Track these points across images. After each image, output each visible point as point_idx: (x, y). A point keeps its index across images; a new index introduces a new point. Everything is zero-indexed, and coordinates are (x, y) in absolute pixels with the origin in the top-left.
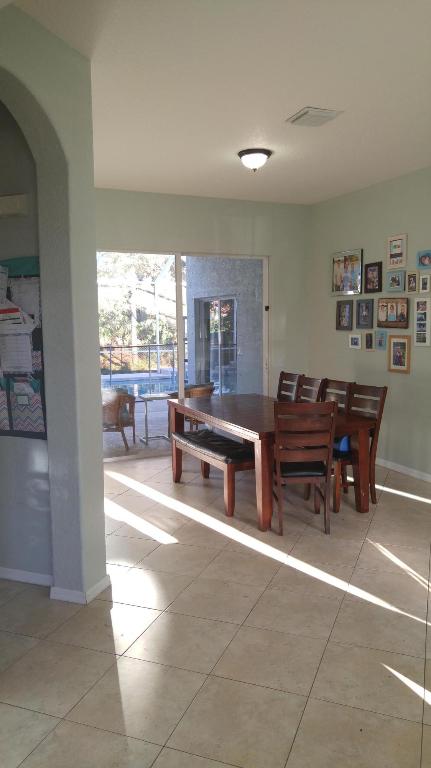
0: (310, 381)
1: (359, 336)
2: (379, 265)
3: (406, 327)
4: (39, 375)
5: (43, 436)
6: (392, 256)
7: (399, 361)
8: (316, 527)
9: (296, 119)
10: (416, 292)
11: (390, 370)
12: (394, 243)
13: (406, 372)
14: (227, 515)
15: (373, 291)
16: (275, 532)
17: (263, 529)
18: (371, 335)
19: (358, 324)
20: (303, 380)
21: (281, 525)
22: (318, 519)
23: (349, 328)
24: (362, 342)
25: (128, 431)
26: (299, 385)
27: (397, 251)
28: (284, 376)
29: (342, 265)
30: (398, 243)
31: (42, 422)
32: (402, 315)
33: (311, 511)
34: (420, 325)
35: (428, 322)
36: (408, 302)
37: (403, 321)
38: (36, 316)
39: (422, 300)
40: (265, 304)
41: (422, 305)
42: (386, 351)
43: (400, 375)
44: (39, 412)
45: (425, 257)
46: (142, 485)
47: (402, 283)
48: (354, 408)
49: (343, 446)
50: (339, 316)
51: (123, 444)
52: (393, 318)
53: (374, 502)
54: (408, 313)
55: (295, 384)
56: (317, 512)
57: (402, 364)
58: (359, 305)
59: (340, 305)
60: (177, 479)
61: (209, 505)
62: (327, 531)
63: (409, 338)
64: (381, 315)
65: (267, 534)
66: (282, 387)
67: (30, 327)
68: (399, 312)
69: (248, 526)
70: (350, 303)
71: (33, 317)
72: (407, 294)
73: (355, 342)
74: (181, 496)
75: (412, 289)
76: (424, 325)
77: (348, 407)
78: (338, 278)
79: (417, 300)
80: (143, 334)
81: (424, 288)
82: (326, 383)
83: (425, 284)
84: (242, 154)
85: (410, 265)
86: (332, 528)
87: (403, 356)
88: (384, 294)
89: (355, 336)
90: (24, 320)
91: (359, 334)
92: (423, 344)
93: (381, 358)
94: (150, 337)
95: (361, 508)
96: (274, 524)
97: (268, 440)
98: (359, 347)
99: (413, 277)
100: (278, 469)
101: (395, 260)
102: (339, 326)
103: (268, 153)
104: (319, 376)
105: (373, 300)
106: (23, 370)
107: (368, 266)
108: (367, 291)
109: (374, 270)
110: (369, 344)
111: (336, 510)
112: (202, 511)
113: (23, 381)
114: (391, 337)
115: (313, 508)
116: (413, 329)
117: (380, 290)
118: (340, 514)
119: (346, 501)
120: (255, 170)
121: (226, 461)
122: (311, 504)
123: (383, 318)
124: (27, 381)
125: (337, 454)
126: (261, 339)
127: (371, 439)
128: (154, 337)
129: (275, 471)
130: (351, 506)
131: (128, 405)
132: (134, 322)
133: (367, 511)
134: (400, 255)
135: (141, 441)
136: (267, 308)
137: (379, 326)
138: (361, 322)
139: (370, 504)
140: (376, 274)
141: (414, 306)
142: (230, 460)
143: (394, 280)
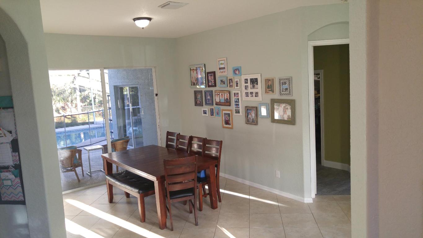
0: (183, 137)
1: (207, 110)
2: (214, 73)
3: (230, 105)
4: (18, 167)
5: (23, 203)
6: (220, 69)
7: (227, 122)
8: (190, 222)
9: (163, 6)
10: (233, 88)
11: (224, 127)
12: (221, 62)
13: (232, 128)
14: (141, 222)
15: (212, 86)
16: (169, 229)
17: (162, 228)
18: (213, 109)
19: (206, 103)
20: (179, 136)
21: (172, 224)
22: (192, 216)
23: (201, 105)
24: (208, 113)
25: (79, 169)
26: (178, 140)
27: (222, 66)
28: (169, 134)
29: (195, 72)
30: (223, 62)
31: (22, 195)
32: (227, 99)
33: (188, 212)
34: (236, 105)
35: (240, 103)
36: (230, 93)
37: (228, 103)
38: (13, 131)
39: (236, 92)
40: (155, 92)
41: (236, 94)
42: (221, 117)
43: (229, 130)
44: (20, 189)
45: (236, 70)
46: (90, 207)
47: (226, 83)
48: (206, 152)
49: (202, 175)
50: (196, 98)
51: (76, 178)
52: (223, 101)
53: (220, 201)
54: (230, 99)
55: (175, 138)
56: (191, 212)
57: (229, 124)
58: (205, 93)
59: (196, 93)
60: (111, 200)
61: (131, 216)
62: (196, 224)
63: (231, 110)
64: (217, 99)
65: (165, 231)
66: (168, 140)
67: (10, 138)
68: (226, 98)
69: (154, 227)
70: (201, 92)
71: (11, 132)
72: (229, 89)
73: (205, 112)
74: (115, 212)
75: (231, 86)
76: (238, 105)
77: (204, 151)
78: (194, 78)
79: (234, 92)
80: (84, 99)
81: (237, 86)
82: (191, 138)
83: (237, 84)
84: (135, 20)
85: (229, 74)
86: (199, 221)
87: (229, 120)
88: (217, 88)
89: (205, 109)
90: (5, 135)
91: (207, 108)
92: (238, 114)
93: (218, 121)
94: (88, 101)
95: (213, 206)
96: (168, 224)
97: (161, 180)
98: (207, 115)
99: (231, 80)
100: (168, 196)
101: (222, 71)
102: (196, 104)
103: (150, 19)
104: (188, 134)
105: (212, 91)
106: (6, 164)
107: (208, 73)
108: (209, 86)
109: (211, 76)
110: (212, 114)
111: (200, 209)
112: (127, 220)
113: (7, 171)
114: (223, 110)
115: (188, 210)
116: (233, 107)
117: (215, 86)
118: (203, 212)
119: (206, 202)
120: (143, 28)
121: (139, 193)
122: (187, 207)
123: (218, 100)
124: (10, 171)
125: (199, 180)
126: (154, 109)
127: (216, 168)
128: (91, 101)
129: (167, 196)
130: (208, 205)
131: (77, 155)
132: (78, 93)
133: (217, 207)
134: (224, 68)
135: (87, 174)
136: (157, 95)
137: (216, 104)
138: (207, 102)
139: (218, 203)
140: (213, 77)
141: (233, 95)
142: (141, 191)
143: (222, 81)
